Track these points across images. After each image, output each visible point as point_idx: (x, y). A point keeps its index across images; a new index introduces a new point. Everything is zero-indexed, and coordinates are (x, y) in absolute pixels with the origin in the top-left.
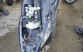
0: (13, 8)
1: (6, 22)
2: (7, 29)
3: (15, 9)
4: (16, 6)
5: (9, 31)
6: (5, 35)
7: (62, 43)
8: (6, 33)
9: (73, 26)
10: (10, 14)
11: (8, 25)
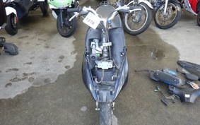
0: (21, 40)
1: (17, 68)
2: (26, 81)
3: (28, 43)
4: (27, 36)
5: (31, 85)
6: (26, 93)
7: (133, 95)
8: (27, 88)
9: (145, 71)
10: (20, 52)
11: (25, 74)
